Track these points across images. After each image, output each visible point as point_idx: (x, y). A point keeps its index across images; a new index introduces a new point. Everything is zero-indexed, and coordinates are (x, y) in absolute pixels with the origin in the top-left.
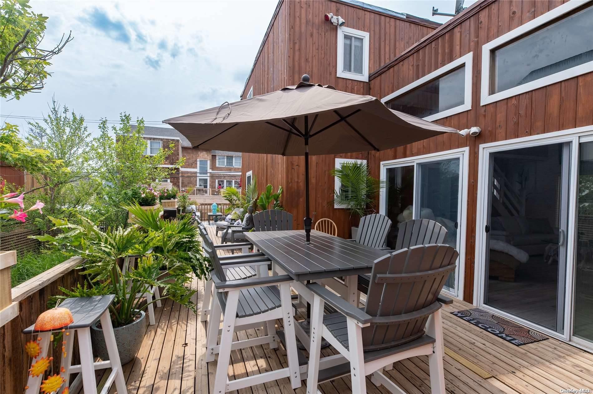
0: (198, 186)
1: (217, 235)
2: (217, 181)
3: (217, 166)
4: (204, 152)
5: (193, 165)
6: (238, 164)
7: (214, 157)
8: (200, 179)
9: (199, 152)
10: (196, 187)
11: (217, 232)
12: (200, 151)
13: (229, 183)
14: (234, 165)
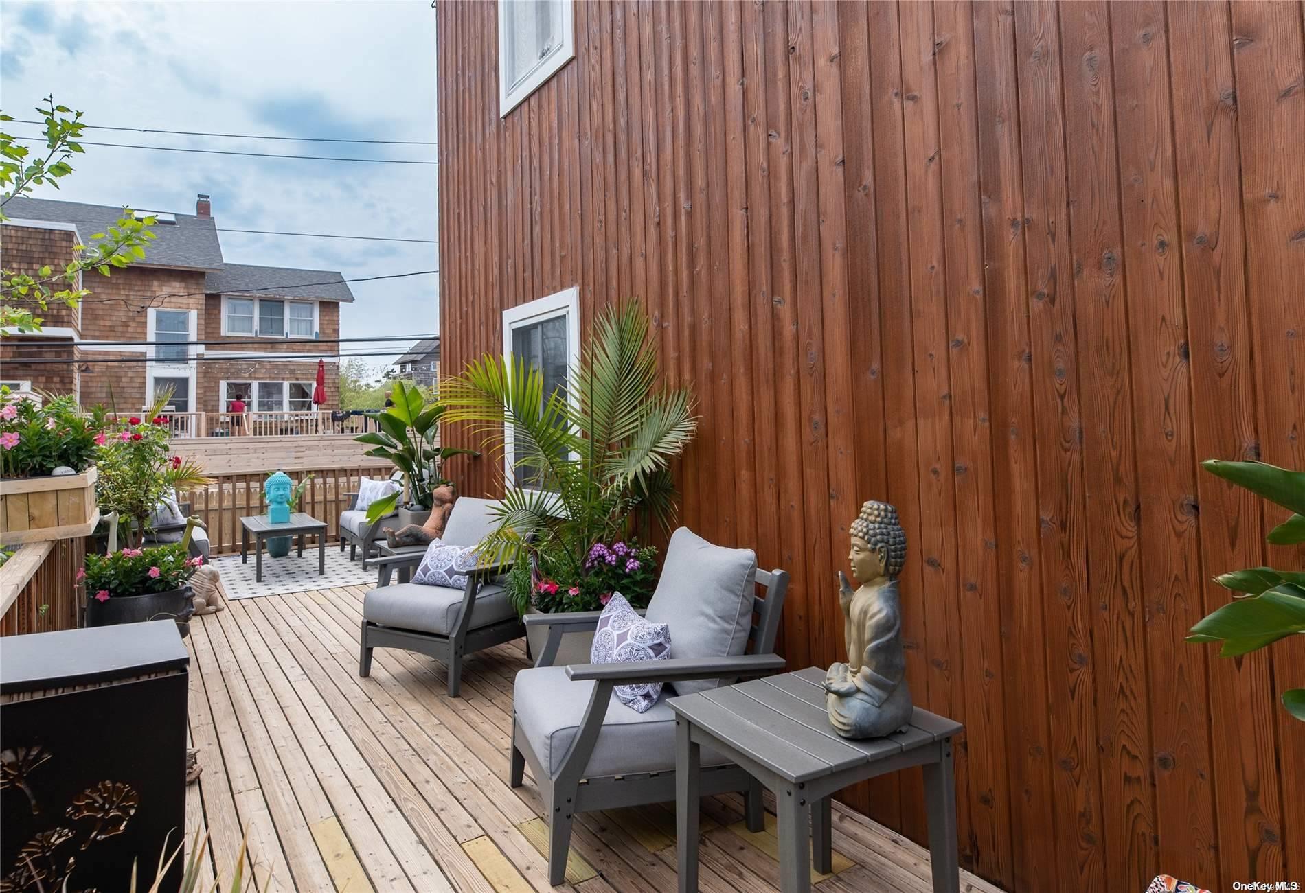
0: (149, 403)
1: (365, 672)
2: (223, 385)
3: (225, 331)
4: (177, 284)
5: (130, 329)
6: (303, 326)
7: (212, 302)
8: (158, 381)
9: (156, 283)
10: (144, 408)
11: (367, 654)
12: (159, 280)
13: (269, 391)
14: (287, 328)
